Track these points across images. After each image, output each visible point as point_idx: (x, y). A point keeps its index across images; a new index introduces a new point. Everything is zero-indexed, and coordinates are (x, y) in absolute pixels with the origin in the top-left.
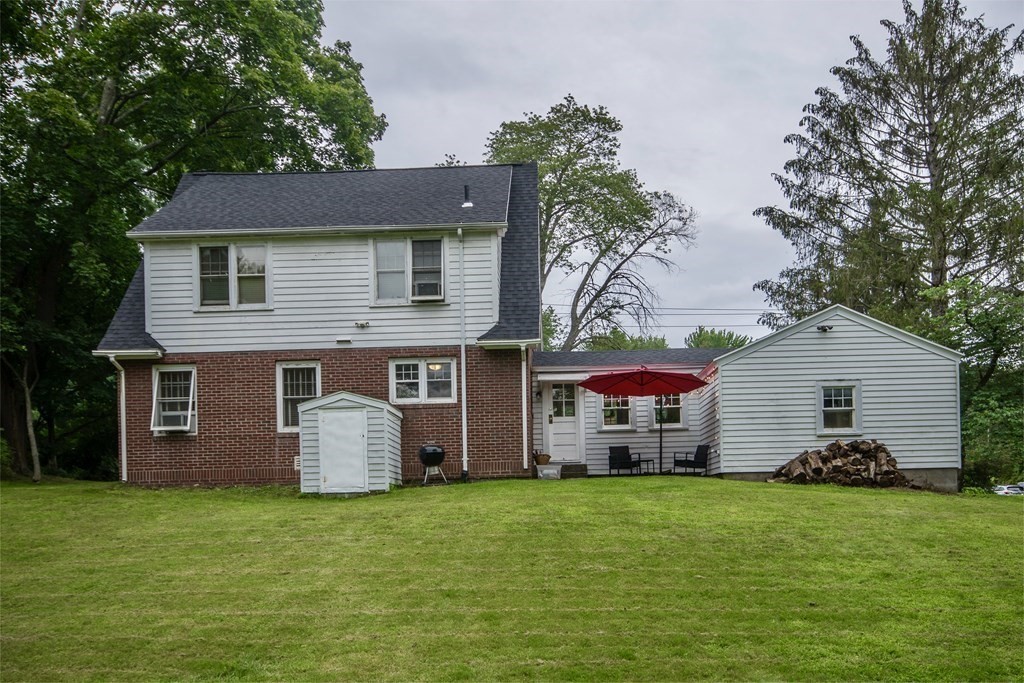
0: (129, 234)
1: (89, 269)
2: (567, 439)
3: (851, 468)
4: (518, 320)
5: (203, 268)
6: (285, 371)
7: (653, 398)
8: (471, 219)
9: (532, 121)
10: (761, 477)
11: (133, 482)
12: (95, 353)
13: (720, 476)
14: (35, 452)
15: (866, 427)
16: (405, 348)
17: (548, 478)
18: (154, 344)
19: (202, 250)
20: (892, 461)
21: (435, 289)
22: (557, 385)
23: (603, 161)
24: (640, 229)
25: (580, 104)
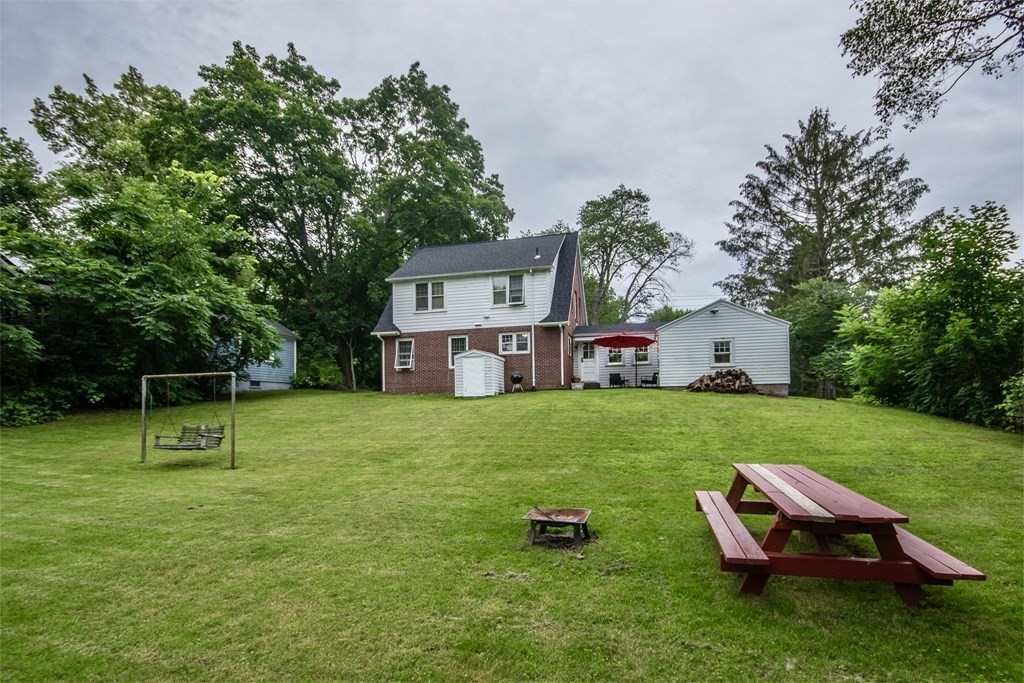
0: (386, 280)
1: (374, 295)
2: (590, 370)
3: (726, 384)
4: (559, 312)
5: (417, 293)
6: (453, 340)
7: (634, 348)
8: (537, 265)
9: (602, 199)
10: (680, 389)
11: (387, 392)
12: (372, 334)
13: (661, 388)
14: (354, 378)
15: (736, 363)
16: (506, 328)
17: (577, 389)
18: (396, 329)
19: (417, 285)
20: (748, 379)
21: (519, 299)
22: (586, 343)
23: (642, 218)
24: (662, 253)
25: (627, 189)
